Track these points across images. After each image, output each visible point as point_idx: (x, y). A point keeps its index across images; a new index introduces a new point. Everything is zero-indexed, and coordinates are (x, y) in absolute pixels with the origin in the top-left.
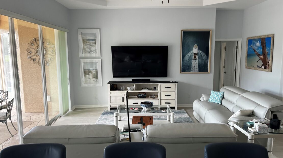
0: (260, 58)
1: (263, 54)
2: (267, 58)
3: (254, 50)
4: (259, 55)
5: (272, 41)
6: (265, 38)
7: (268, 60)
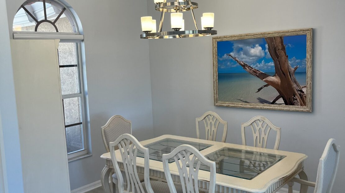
0: (266, 81)
1: (276, 73)
2: (295, 82)
3: (244, 66)
4: (262, 76)
5: (308, 44)
6: (281, 37)
7: (298, 86)
